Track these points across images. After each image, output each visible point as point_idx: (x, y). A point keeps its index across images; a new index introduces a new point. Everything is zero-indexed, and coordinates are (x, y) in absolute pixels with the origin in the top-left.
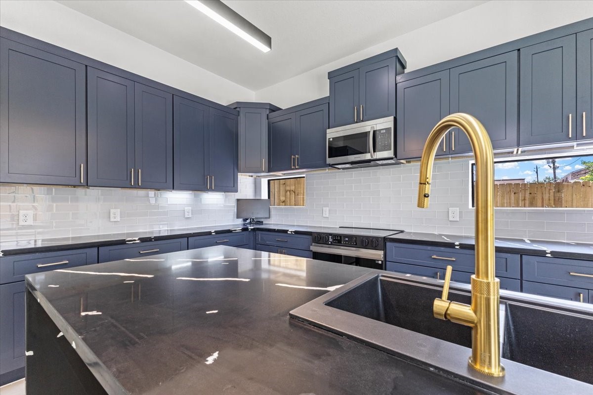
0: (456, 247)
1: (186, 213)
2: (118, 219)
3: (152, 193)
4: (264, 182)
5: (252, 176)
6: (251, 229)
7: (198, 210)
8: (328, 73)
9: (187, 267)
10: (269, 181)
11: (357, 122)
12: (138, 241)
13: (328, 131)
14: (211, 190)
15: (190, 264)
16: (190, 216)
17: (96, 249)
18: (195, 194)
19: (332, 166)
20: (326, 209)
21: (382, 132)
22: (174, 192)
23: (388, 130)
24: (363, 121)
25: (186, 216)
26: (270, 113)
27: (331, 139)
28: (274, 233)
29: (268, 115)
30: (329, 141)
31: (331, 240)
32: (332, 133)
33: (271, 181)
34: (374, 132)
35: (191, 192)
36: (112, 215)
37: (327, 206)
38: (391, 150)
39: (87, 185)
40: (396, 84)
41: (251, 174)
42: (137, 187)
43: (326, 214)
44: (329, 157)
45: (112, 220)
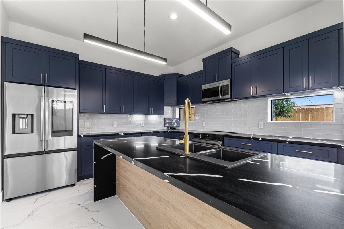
0: (251, 139)
1: (142, 124)
2: (116, 126)
3: (129, 116)
4: (177, 110)
5: (171, 107)
6: (169, 131)
7: (147, 123)
8: (203, 59)
9: (142, 147)
10: (180, 109)
11: (215, 82)
12: (123, 134)
13: (202, 86)
14: (151, 114)
15: (143, 146)
16: (143, 125)
17: (109, 136)
18: (145, 116)
19: (205, 102)
20: (204, 123)
21: (225, 86)
22: (137, 115)
23: (227, 85)
24: (217, 81)
25: (142, 125)
26: (178, 78)
27: (203, 90)
28: (179, 133)
29: (177, 79)
30: (203, 91)
31: (201, 136)
32: (204, 87)
33: (181, 109)
34: (221, 86)
35: (143, 115)
36: (114, 125)
37: (204, 121)
38: (228, 94)
39: (106, 113)
40: (231, 64)
41: (171, 106)
42: (122, 113)
43: (204, 125)
44: (203, 98)
45: (114, 126)
